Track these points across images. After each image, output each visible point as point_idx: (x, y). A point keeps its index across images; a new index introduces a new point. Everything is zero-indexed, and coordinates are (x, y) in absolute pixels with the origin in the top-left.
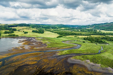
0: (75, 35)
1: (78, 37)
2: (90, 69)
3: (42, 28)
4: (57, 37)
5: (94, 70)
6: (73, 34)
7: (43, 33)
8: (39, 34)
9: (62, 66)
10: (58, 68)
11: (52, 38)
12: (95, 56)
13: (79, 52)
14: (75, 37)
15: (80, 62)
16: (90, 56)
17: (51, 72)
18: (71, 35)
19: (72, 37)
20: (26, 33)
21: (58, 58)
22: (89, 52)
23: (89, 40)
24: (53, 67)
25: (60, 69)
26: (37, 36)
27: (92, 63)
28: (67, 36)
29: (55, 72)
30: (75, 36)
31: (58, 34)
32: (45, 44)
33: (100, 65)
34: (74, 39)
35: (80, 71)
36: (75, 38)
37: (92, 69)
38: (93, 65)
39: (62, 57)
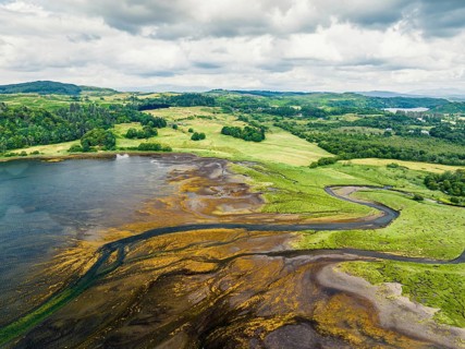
0: (393, 158)
1: (402, 168)
2: (385, 319)
3: (264, 112)
4: (313, 166)
5: (399, 326)
6: (384, 152)
7: (263, 138)
8: (247, 143)
9: (293, 293)
10: (277, 299)
11: (289, 170)
12: (433, 270)
13: (373, 246)
14: (388, 166)
15: (361, 287)
16: (411, 270)
17: (251, 306)
18: (376, 156)
19: (375, 168)
20: (198, 137)
21: (288, 260)
22: (419, 251)
23: (445, 189)
24: (262, 292)
25: (282, 302)
26: (236, 152)
27: (406, 300)
28: (354, 161)
29: (264, 310)
30: (390, 162)
31: (319, 146)
32: (256, 195)
34: (381, 179)
35: (345, 322)
36: (390, 172)
37: (394, 321)
38: (406, 309)
39: (304, 257)
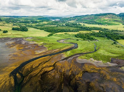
0: (64, 32)
1: (68, 34)
2: (97, 66)
4: (48, 36)
5: (100, 66)
6: (62, 31)
8: (23, 32)
9: (77, 67)
10: (75, 70)
11: (43, 38)
12: (94, 54)
14: (65, 34)
15: (87, 61)
16: (91, 55)
17: (72, 73)
19: (63, 35)
20: (5, 32)
22: (88, 51)
23: (81, 37)
24: (71, 69)
25: (76, 70)
26: (22, 35)
27: (96, 61)
29: (75, 73)
31: (44, 31)
33: (101, 61)
34: (66, 37)
35: (91, 69)
37: (98, 65)
38: (98, 62)
